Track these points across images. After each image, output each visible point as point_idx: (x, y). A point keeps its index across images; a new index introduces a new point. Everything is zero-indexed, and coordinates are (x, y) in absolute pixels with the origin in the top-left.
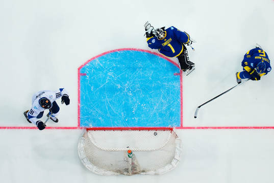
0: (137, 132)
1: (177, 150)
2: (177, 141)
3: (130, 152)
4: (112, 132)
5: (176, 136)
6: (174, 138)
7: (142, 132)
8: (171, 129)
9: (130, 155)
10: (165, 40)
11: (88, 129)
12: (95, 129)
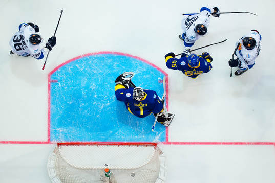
0: (116, 147)
1: (161, 169)
2: (161, 158)
3: (107, 171)
4: (87, 147)
5: (161, 153)
6: (158, 154)
7: (121, 147)
8: (155, 145)
9: (108, 174)
10: (141, 103)
11: (59, 144)
12: (67, 144)
